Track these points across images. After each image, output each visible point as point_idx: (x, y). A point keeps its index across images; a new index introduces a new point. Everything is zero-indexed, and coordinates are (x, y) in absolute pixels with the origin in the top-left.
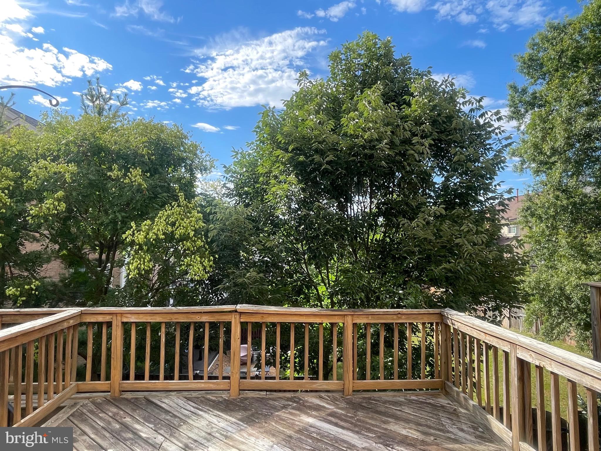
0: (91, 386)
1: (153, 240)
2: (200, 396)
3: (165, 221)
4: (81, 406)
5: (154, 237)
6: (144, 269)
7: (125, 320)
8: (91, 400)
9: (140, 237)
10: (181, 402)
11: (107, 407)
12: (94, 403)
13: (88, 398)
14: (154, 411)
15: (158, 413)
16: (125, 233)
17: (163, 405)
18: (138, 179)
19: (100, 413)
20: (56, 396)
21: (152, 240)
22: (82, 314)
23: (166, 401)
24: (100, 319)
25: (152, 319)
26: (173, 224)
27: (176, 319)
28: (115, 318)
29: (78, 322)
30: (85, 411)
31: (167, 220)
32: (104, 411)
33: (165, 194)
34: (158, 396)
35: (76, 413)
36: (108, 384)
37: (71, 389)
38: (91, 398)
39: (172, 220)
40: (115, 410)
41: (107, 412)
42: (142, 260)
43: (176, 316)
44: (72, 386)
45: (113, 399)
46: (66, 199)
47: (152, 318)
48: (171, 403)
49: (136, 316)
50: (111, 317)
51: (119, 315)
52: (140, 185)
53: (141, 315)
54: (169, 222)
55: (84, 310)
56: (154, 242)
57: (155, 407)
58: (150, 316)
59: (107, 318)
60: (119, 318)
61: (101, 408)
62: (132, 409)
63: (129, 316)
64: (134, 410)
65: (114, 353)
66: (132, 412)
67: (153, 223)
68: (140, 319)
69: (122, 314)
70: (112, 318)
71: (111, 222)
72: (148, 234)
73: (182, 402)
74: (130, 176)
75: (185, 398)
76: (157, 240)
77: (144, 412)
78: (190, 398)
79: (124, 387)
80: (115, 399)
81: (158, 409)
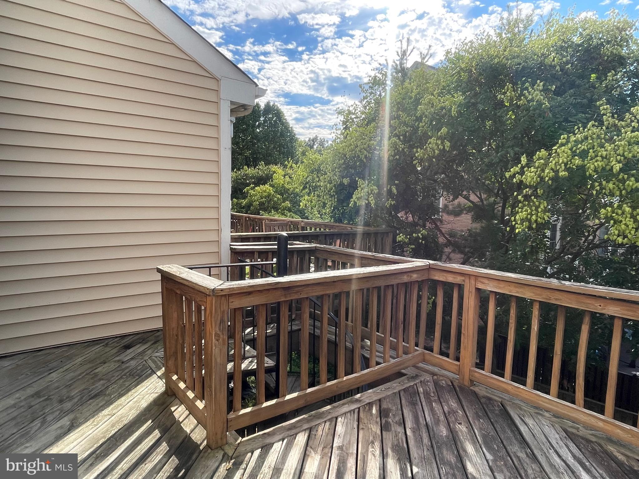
0: (437, 360)
1: (550, 179)
2: (593, 439)
3: (571, 149)
4: (421, 382)
5: (552, 174)
6: (536, 221)
7: (480, 286)
8: (435, 377)
9: (530, 176)
10: (554, 436)
11: (447, 396)
12: (436, 384)
13: (433, 374)
14: (505, 432)
15: (508, 438)
16: (510, 171)
17: (523, 428)
18: (537, 96)
19: (435, 401)
20: (392, 361)
21: (547, 178)
22: (429, 268)
23: (530, 422)
24: (450, 279)
25: (517, 292)
26: (583, 154)
27: (556, 299)
28: (467, 281)
29: (424, 278)
30: (421, 390)
31: (574, 148)
32: (442, 400)
33: (580, 115)
34: (521, 409)
35: (410, 389)
36: (457, 365)
37: (413, 357)
38: (436, 375)
39: (583, 147)
40: (454, 404)
41: (443, 404)
42: (534, 208)
43: (558, 295)
44: (417, 353)
45: (460, 387)
46: (451, 137)
47: (517, 289)
48: (537, 431)
49: (495, 283)
50: (463, 278)
51: (473, 279)
52: (540, 104)
53: (501, 282)
54: (578, 151)
55: (433, 264)
56: (550, 182)
57: (509, 426)
58: (515, 287)
59: (458, 280)
60: (473, 282)
61: (439, 393)
62: (477, 413)
63: (486, 281)
64: (478, 417)
65: (464, 328)
66: (473, 419)
67: (550, 155)
68: (500, 288)
69: (477, 277)
70: (464, 281)
71: (501, 161)
72: (543, 171)
73: (557, 436)
74: (527, 94)
75: (566, 431)
76: (556, 179)
77: (491, 427)
78: (573, 434)
79: (475, 377)
80: (462, 388)
81: (512, 431)
